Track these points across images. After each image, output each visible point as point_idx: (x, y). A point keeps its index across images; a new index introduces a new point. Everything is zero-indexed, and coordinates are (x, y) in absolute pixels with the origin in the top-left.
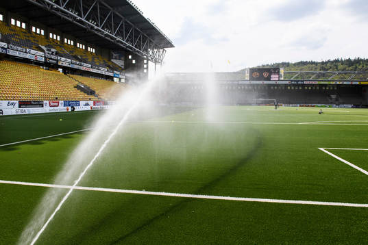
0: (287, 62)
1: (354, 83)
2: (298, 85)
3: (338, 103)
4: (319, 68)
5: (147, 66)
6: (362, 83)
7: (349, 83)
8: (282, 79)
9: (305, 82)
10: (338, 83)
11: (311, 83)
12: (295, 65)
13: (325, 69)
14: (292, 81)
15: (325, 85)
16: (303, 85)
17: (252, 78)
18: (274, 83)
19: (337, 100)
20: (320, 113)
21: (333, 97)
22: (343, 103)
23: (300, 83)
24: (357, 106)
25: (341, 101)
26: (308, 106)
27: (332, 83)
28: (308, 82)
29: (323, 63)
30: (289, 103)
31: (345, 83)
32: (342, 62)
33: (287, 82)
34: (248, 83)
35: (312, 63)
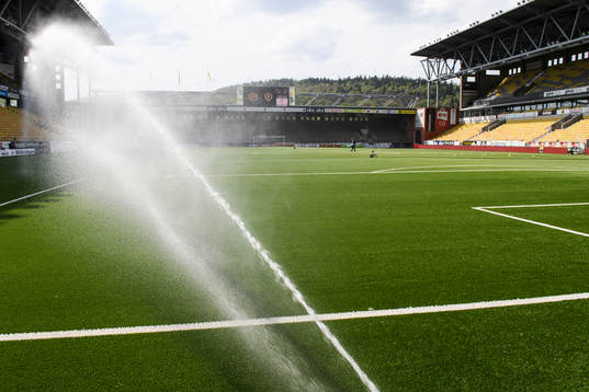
0: (289, 78)
1: (392, 112)
2: (316, 115)
3: (372, 140)
4: (336, 89)
5: (63, 78)
6: (403, 112)
7: (386, 112)
8: (293, 104)
9: (326, 111)
10: (371, 111)
11: (334, 110)
12: (301, 83)
13: (343, 91)
14: (307, 108)
15: (353, 115)
16: (323, 115)
17: (247, 103)
18: (281, 110)
19: (369, 136)
20: (372, 156)
21: (365, 131)
22: (379, 142)
23: (319, 110)
24: (395, 146)
25: (374, 137)
26: (332, 146)
27: (363, 111)
28: (330, 111)
29: (340, 81)
30: (304, 142)
31: (381, 111)
32: (366, 81)
33: (301, 110)
34: (242, 109)
35: (325, 81)
